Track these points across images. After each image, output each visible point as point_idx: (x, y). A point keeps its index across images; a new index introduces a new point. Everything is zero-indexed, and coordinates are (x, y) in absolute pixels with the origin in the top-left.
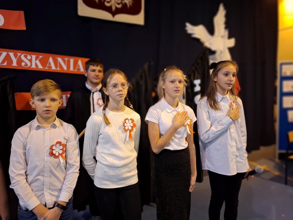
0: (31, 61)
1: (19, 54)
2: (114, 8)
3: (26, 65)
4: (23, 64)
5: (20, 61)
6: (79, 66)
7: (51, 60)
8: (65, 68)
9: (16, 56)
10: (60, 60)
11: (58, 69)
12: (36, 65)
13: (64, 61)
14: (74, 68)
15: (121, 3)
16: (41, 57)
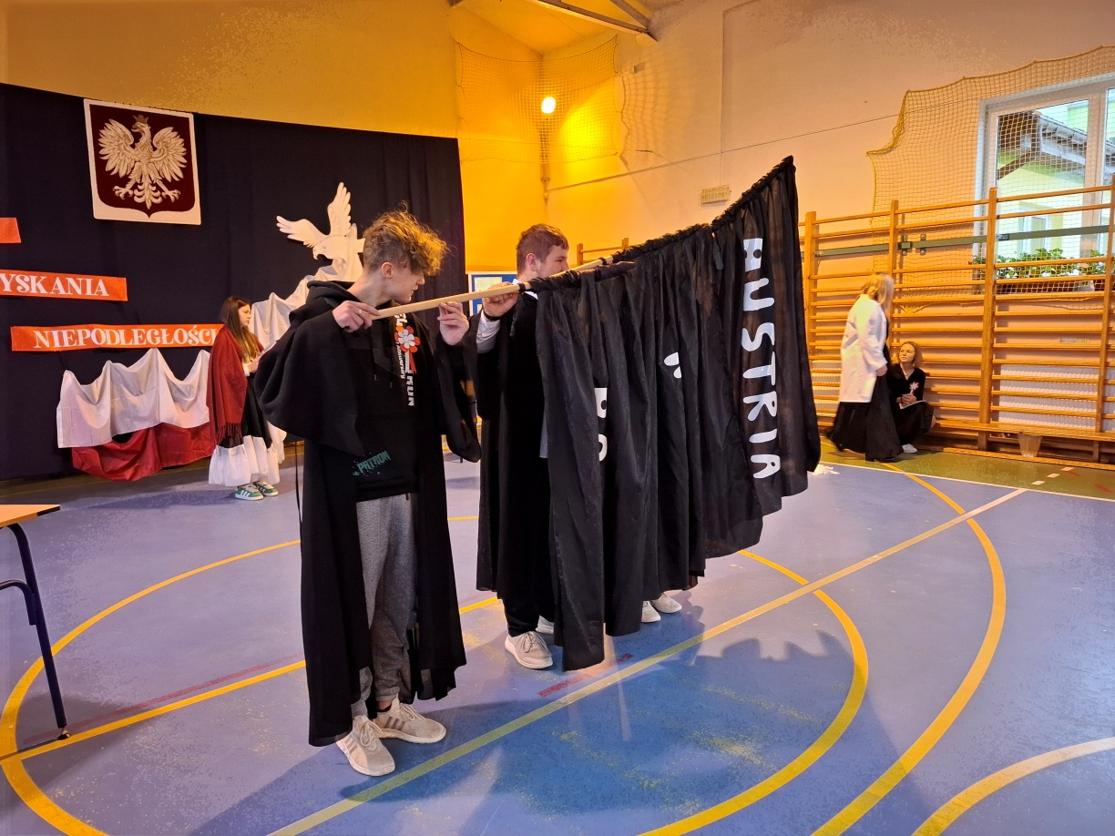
0: (29, 283)
1: (13, 275)
2: (149, 205)
3: (24, 289)
4: (19, 288)
5: (14, 285)
6: (99, 288)
7: (58, 281)
8: (79, 291)
9: (8, 278)
10: (71, 280)
11: (69, 293)
12: (38, 289)
13: (77, 282)
14: (93, 291)
15: (161, 196)
16: (43, 278)
